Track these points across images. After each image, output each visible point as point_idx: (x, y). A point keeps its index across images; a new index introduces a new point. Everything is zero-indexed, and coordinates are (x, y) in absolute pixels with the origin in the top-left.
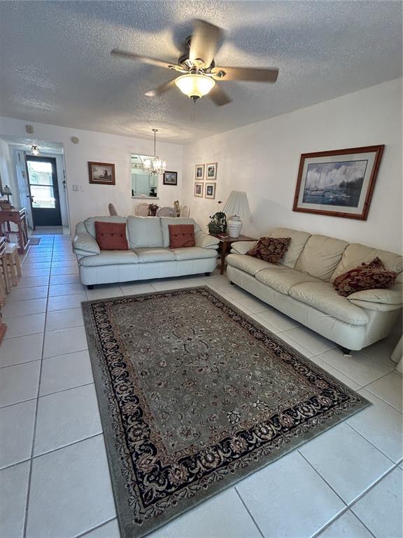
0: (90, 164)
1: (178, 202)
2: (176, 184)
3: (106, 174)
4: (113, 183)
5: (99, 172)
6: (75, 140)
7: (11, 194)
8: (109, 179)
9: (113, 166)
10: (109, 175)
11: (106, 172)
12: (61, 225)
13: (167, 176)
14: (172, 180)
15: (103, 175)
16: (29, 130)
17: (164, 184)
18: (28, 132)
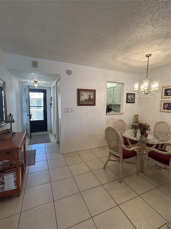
0: (79, 91)
1: (137, 115)
2: (134, 103)
3: (90, 98)
4: (94, 105)
5: (85, 96)
6: (69, 72)
7: (13, 122)
8: (91, 102)
9: (94, 91)
10: (91, 98)
11: (90, 96)
12: (46, 130)
13: (129, 97)
14: (132, 99)
15: (88, 98)
16: (35, 64)
17: (127, 102)
18: (33, 66)
